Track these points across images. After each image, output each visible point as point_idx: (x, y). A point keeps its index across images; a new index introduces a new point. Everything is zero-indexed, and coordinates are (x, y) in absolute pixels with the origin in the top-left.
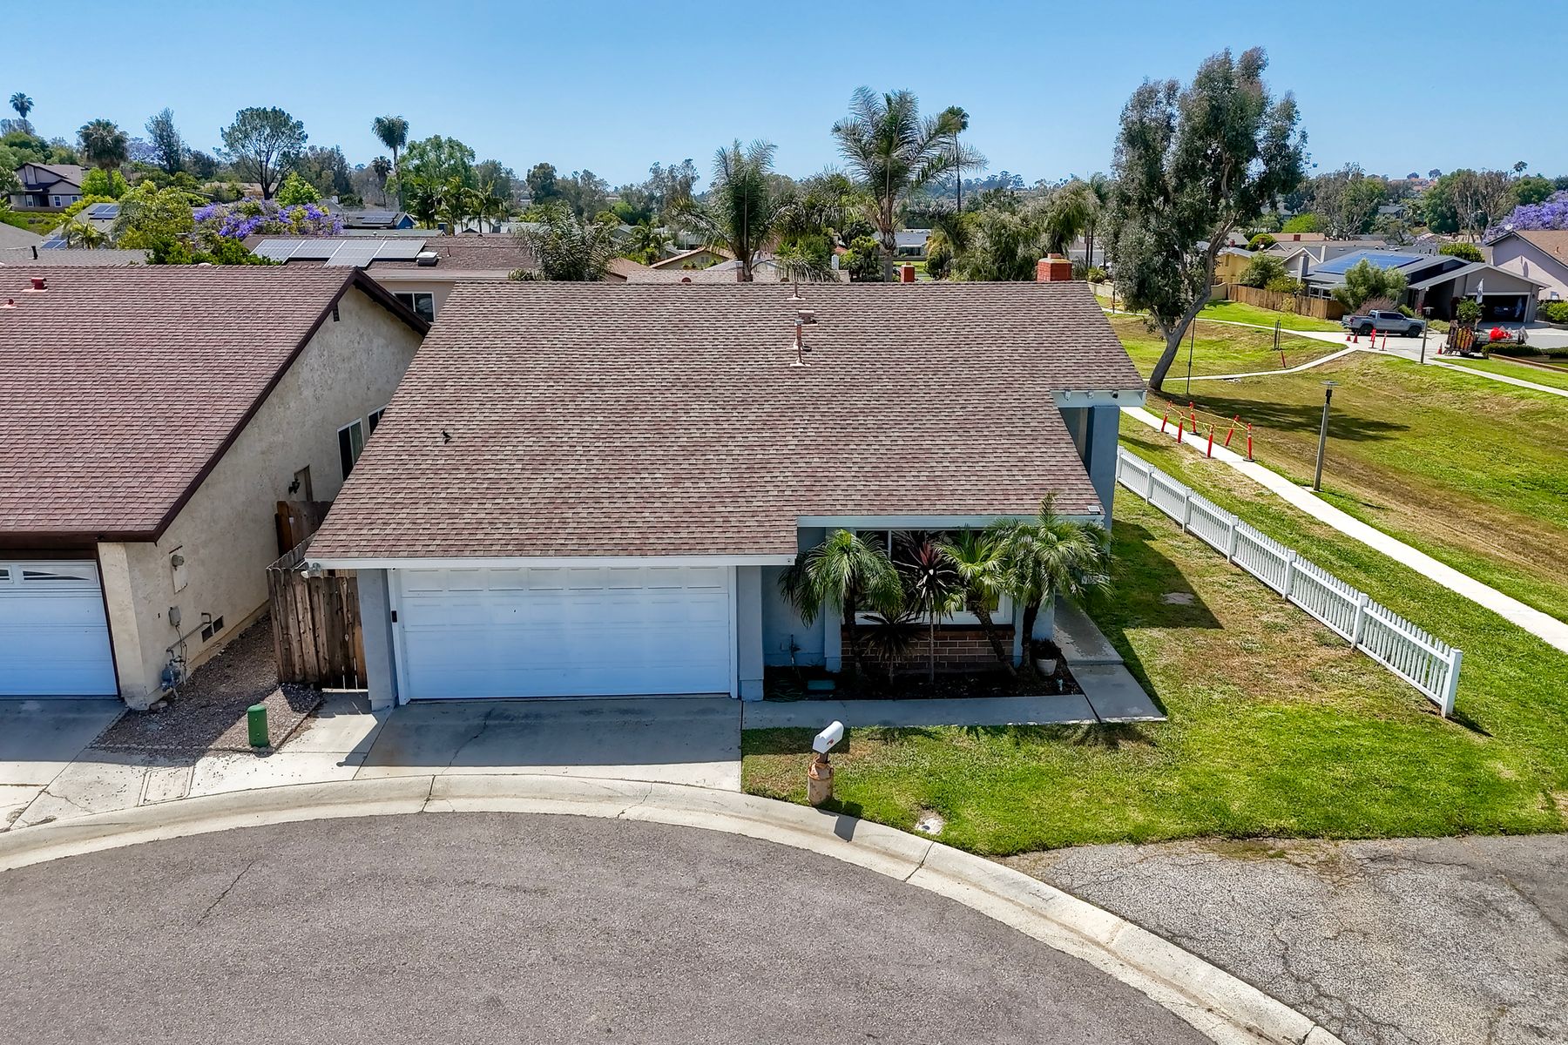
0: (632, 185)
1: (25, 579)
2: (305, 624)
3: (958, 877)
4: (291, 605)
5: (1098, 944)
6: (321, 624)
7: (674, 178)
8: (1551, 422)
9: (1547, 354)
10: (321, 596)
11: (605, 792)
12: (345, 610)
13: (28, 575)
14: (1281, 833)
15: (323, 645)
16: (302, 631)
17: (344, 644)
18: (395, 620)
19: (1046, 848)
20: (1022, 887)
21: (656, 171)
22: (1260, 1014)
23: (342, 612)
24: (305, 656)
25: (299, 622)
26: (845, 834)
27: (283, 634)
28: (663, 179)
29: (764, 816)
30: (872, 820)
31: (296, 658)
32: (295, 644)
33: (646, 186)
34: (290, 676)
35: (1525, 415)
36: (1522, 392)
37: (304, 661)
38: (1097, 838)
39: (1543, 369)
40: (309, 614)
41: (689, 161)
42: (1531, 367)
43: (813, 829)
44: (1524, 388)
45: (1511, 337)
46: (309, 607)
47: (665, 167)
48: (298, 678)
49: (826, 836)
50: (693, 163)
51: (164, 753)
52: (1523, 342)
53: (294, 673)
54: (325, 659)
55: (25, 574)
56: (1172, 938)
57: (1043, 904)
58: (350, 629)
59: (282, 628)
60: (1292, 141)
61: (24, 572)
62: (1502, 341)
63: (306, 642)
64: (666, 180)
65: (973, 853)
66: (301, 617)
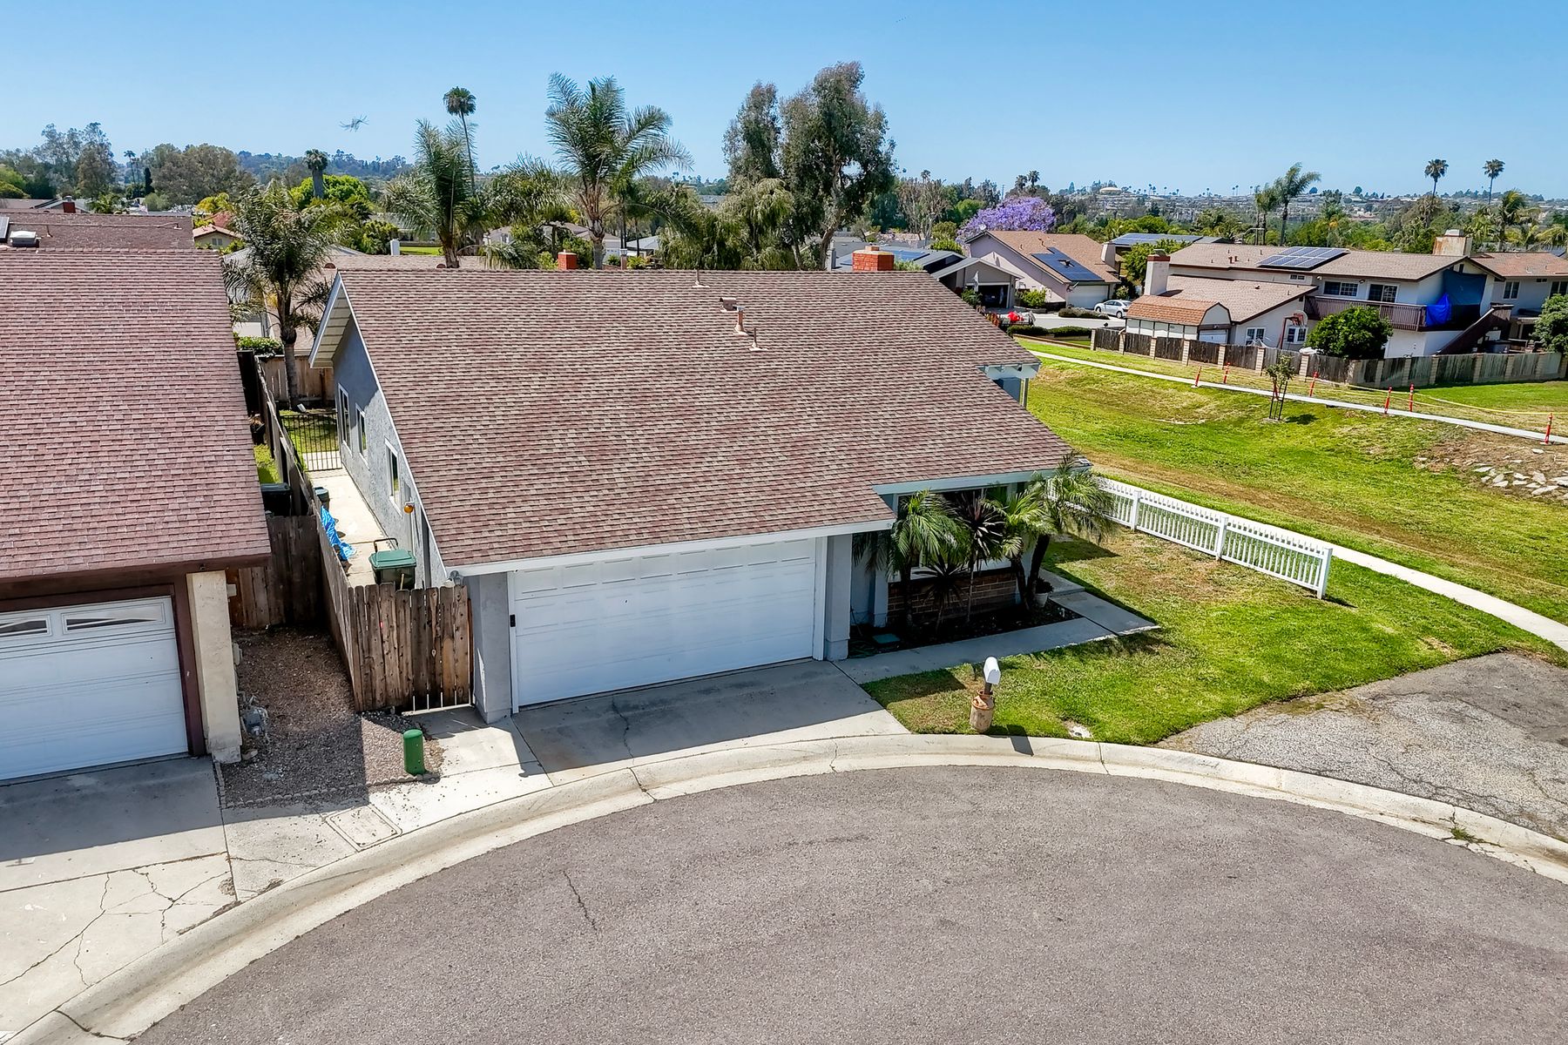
0: (18, 150)
1: (69, 629)
2: (390, 646)
3: (1135, 764)
4: (375, 624)
5: (1274, 789)
6: (406, 642)
7: (76, 144)
8: (1093, 387)
9: (1052, 333)
10: (408, 612)
11: (797, 755)
12: (434, 623)
13: (73, 624)
14: (1308, 692)
15: (407, 664)
16: (385, 652)
17: (432, 661)
18: (513, 624)
19: (1178, 732)
20: (1192, 762)
21: (51, 134)
22: (1416, 809)
23: (431, 626)
24: (388, 679)
25: (383, 642)
26: (1028, 751)
27: (364, 658)
28: (61, 145)
29: (947, 749)
30: (1037, 735)
31: (378, 683)
32: (377, 668)
33: (38, 152)
34: (370, 703)
35: (1072, 382)
36: (1060, 364)
37: (386, 685)
38: (1205, 717)
39: (1059, 345)
40: (395, 632)
41: (94, 125)
42: (1050, 344)
43: (995, 752)
44: (1061, 361)
45: (1023, 320)
46: (395, 624)
47: (62, 129)
48: (379, 704)
49: (1011, 755)
50: (100, 128)
51: (324, 798)
52: (1032, 324)
53: (374, 699)
54: (409, 679)
55: (69, 622)
56: (1319, 774)
57: (1213, 770)
58: (438, 643)
59: (363, 651)
60: (883, 148)
61: (67, 621)
62: (1018, 323)
63: (389, 664)
64: (65, 146)
65: (1134, 745)
66: (385, 637)
